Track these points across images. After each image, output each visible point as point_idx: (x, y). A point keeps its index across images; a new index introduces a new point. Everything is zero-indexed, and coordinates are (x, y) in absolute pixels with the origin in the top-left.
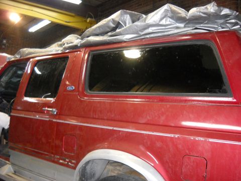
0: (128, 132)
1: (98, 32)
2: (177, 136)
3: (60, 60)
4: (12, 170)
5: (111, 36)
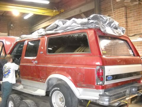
0: (61, 67)
1: (51, 29)
2: (75, 67)
3: (37, 41)
4: (23, 87)
5: (55, 31)
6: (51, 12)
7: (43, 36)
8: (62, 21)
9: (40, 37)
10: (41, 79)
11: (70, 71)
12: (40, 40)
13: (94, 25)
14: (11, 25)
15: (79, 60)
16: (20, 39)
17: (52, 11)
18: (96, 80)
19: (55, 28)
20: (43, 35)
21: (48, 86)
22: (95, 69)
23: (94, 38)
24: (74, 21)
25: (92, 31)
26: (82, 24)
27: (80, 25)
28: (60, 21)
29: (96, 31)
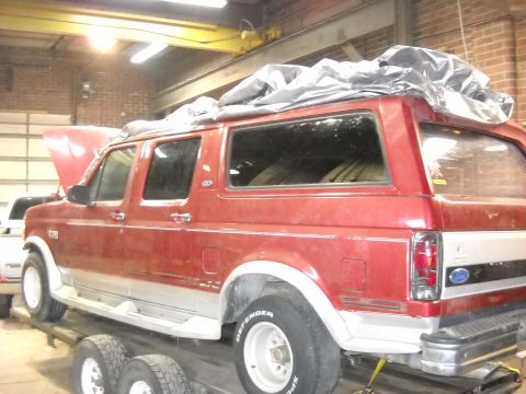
1: (239, 97)
2: (333, 236)
3: (185, 146)
4: (135, 309)
5: (257, 105)
6: (233, 38)
7: (210, 123)
8: (284, 71)
9: (201, 127)
10: (204, 278)
11: (314, 249)
12: (199, 138)
13: (402, 82)
14: (81, 86)
15: (348, 211)
16: (126, 135)
17: (235, 33)
18: (410, 283)
19: (254, 94)
20: (211, 121)
21: (229, 305)
22: (407, 241)
23: (402, 130)
24: (326, 68)
25: (397, 107)
26: (358, 81)
27: (349, 85)
28: (276, 68)
29: (409, 105)
